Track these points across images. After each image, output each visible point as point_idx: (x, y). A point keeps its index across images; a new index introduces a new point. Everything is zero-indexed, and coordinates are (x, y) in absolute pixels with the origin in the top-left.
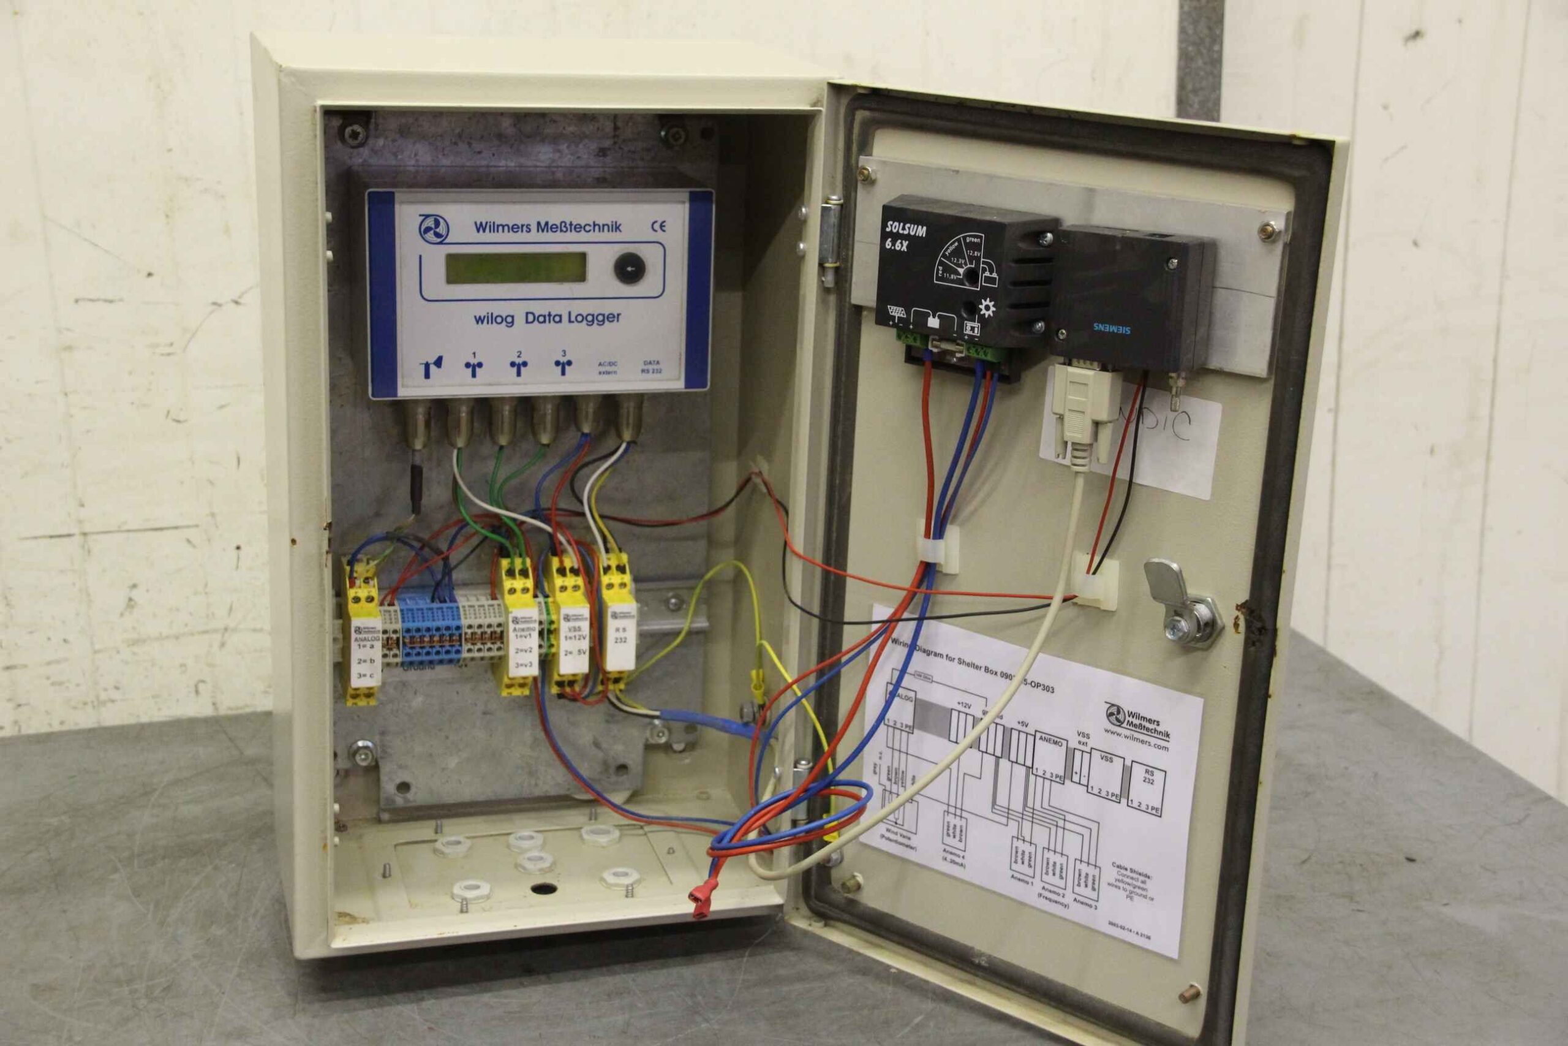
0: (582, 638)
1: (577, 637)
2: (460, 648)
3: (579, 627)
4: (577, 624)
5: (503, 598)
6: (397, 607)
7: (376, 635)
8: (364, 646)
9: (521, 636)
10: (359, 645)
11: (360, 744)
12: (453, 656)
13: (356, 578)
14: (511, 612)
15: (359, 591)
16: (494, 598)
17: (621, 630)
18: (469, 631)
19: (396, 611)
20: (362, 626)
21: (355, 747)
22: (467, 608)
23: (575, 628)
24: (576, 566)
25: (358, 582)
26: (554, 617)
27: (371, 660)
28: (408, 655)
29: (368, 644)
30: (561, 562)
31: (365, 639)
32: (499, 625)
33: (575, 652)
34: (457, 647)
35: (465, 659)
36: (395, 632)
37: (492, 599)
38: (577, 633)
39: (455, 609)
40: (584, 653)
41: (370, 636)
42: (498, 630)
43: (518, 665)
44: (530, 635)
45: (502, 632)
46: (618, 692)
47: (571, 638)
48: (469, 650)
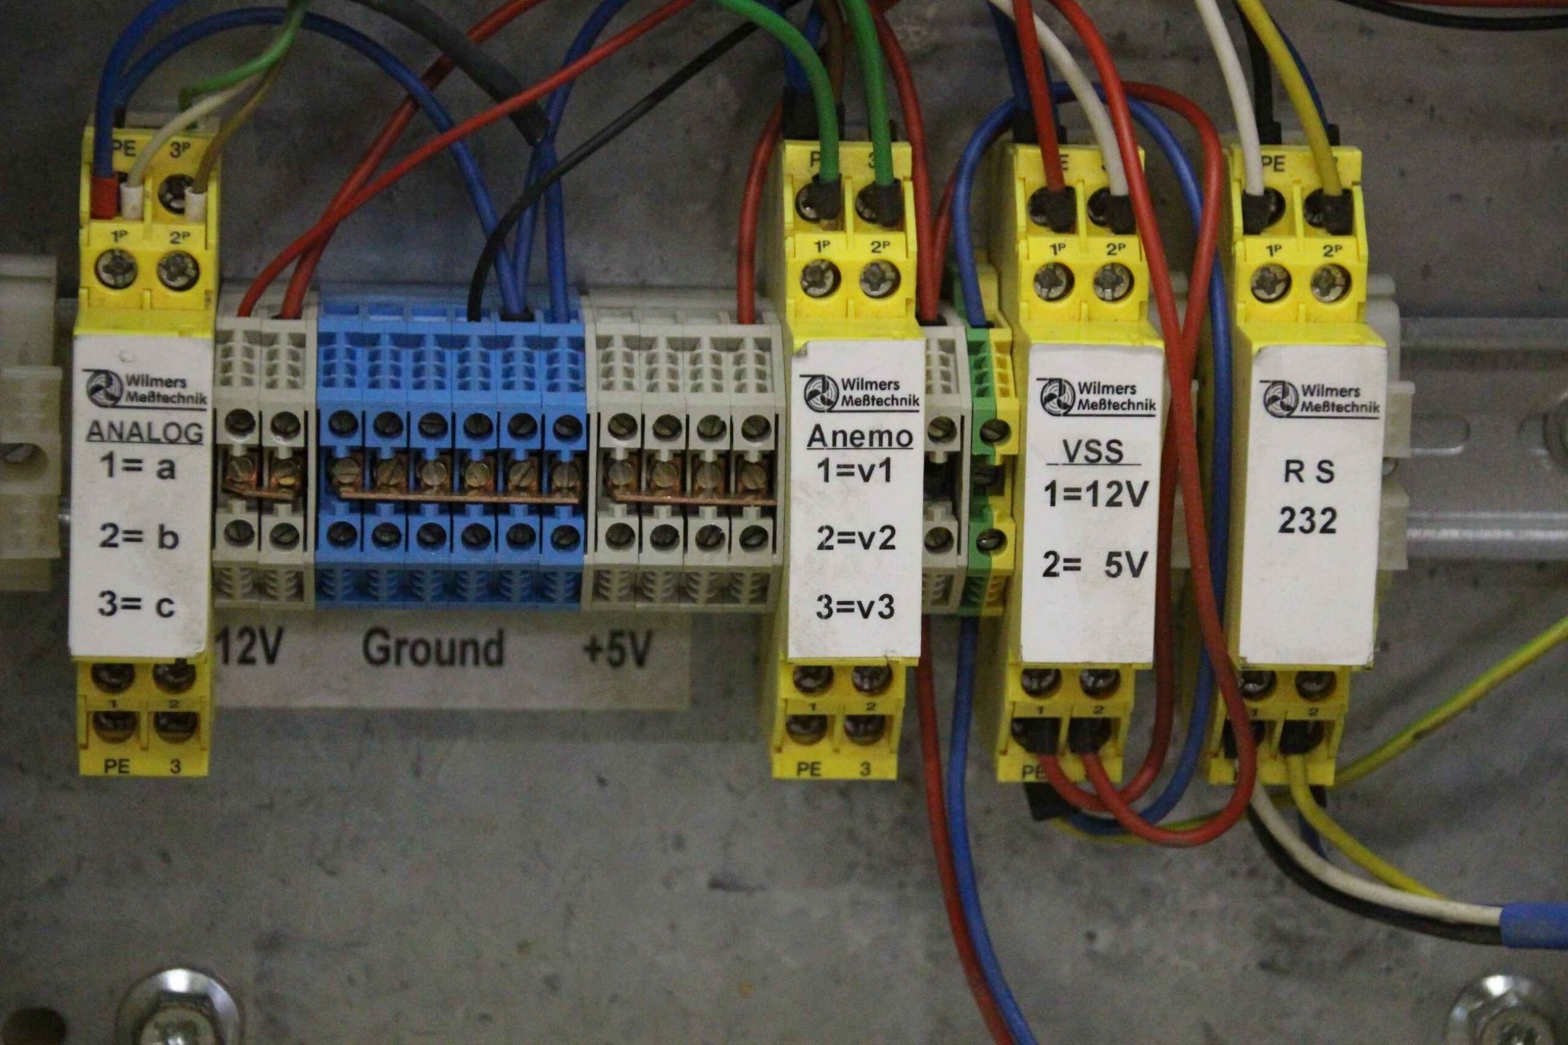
0: (1125, 497)
1: (1105, 494)
2: (577, 523)
3: (1113, 445)
4: (1102, 429)
5: (780, 310)
6: (308, 326)
7: (184, 418)
8: (134, 465)
9: (845, 471)
10: (110, 458)
11: (178, 980)
12: (548, 557)
13: (123, 177)
14: (802, 353)
15: (134, 229)
16: (748, 316)
17: (1310, 472)
18: (620, 447)
19: (299, 341)
20: (123, 371)
21: (141, 996)
22: (618, 348)
23: (1091, 445)
24: (1119, 188)
25: (131, 195)
26: (1005, 408)
27: (163, 533)
28: (343, 536)
29: (151, 456)
30: (1054, 166)
31: (136, 433)
32: (757, 427)
33: (1092, 563)
34: (564, 518)
35: (601, 575)
36: (286, 424)
37: (740, 321)
38: (1104, 474)
39: (564, 350)
40: (1136, 572)
41: (157, 419)
42: (754, 450)
43: (829, 607)
44: (887, 463)
45: (770, 460)
46: (1303, 799)
47: (1072, 494)
48: (620, 537)
